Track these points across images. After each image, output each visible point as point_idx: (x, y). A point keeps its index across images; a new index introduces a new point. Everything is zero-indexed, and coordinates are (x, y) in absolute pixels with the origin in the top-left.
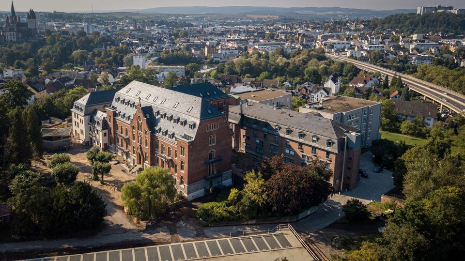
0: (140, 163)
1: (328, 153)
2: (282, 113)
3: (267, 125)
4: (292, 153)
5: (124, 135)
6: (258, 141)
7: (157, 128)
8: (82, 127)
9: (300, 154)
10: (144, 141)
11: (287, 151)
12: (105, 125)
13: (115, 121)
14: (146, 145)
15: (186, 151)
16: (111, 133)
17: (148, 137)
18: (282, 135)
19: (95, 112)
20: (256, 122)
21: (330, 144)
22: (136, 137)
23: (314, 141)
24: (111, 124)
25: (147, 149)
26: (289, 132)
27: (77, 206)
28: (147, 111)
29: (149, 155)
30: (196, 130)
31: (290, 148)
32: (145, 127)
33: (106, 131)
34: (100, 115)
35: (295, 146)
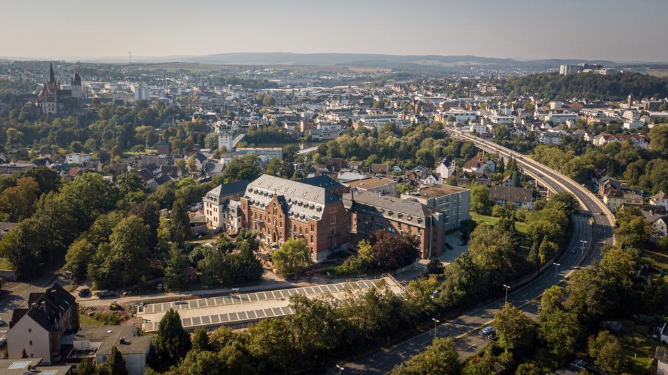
0: (275, 241)
1: (419, 229)
2: (386, 199)
3: (374, 209)
4: (394, 231)
5: (258, 219)
6: (367, 223)
7: (290, 212)
8: (217, 214)
9: (399, 231)
10: (279, 223)
11: (390, 229)
12: (240, 212)
13: (249, 207)
14: (281, 226)
15: (315, 228)
16: (245, 219)
17: (283, 220)
18: (385, 216)
19: (228, 202)
20: (365, 207)
21: (420, 221)
22: (271, 220)
23: (409, 220)
24: (245, 211)
25: (281, 229)
26: (391, 214)
27: (247, 265)
28: (281, 199)
29: (283, 235)
30: (322, 212)
31: (392, 226)
32: (280, 212)
33: (240, 217)
34: (233, 204)
35: (395, 225)
